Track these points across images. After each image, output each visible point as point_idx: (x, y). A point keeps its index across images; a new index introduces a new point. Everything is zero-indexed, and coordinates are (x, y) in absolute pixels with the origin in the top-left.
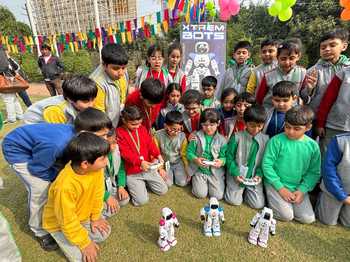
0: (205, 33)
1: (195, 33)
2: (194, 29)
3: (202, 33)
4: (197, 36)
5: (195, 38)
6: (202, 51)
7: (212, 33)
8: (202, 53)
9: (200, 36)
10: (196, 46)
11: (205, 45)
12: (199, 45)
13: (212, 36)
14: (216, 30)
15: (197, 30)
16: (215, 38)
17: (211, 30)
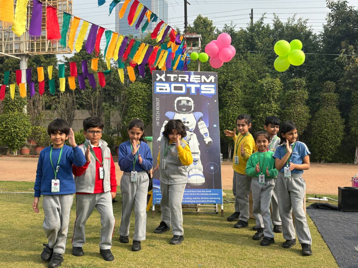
0: (188, 85)
1: (173, 85)
2: (172, 80)
3: (183, 86)
4: (176, 88)
5: (173, 91)
6: (184, 110)
7: (198, 86)
8: (185, 111)
9: (181, 88)
10: (176, 102)
11: (188, 101)
12: (180, 101)
13: (198, 90)
14: (203, 81)
15: (176, 81)
16: (202, 92)
17: (196, 82)
